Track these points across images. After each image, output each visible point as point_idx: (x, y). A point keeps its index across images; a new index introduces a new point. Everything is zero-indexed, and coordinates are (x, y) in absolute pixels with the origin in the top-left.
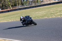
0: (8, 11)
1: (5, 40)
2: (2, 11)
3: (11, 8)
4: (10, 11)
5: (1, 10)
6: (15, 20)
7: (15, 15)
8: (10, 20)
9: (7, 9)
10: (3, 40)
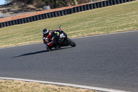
0: (69, 12)
1: (61, 86)
2: (54, 12)
3: (76, 3)
4: (74, 12)
5: (51, 8)
6: (86, 35)
7: (86, 20)
8: (74, 34)
9: (65, 6)
10: (57, 88)
